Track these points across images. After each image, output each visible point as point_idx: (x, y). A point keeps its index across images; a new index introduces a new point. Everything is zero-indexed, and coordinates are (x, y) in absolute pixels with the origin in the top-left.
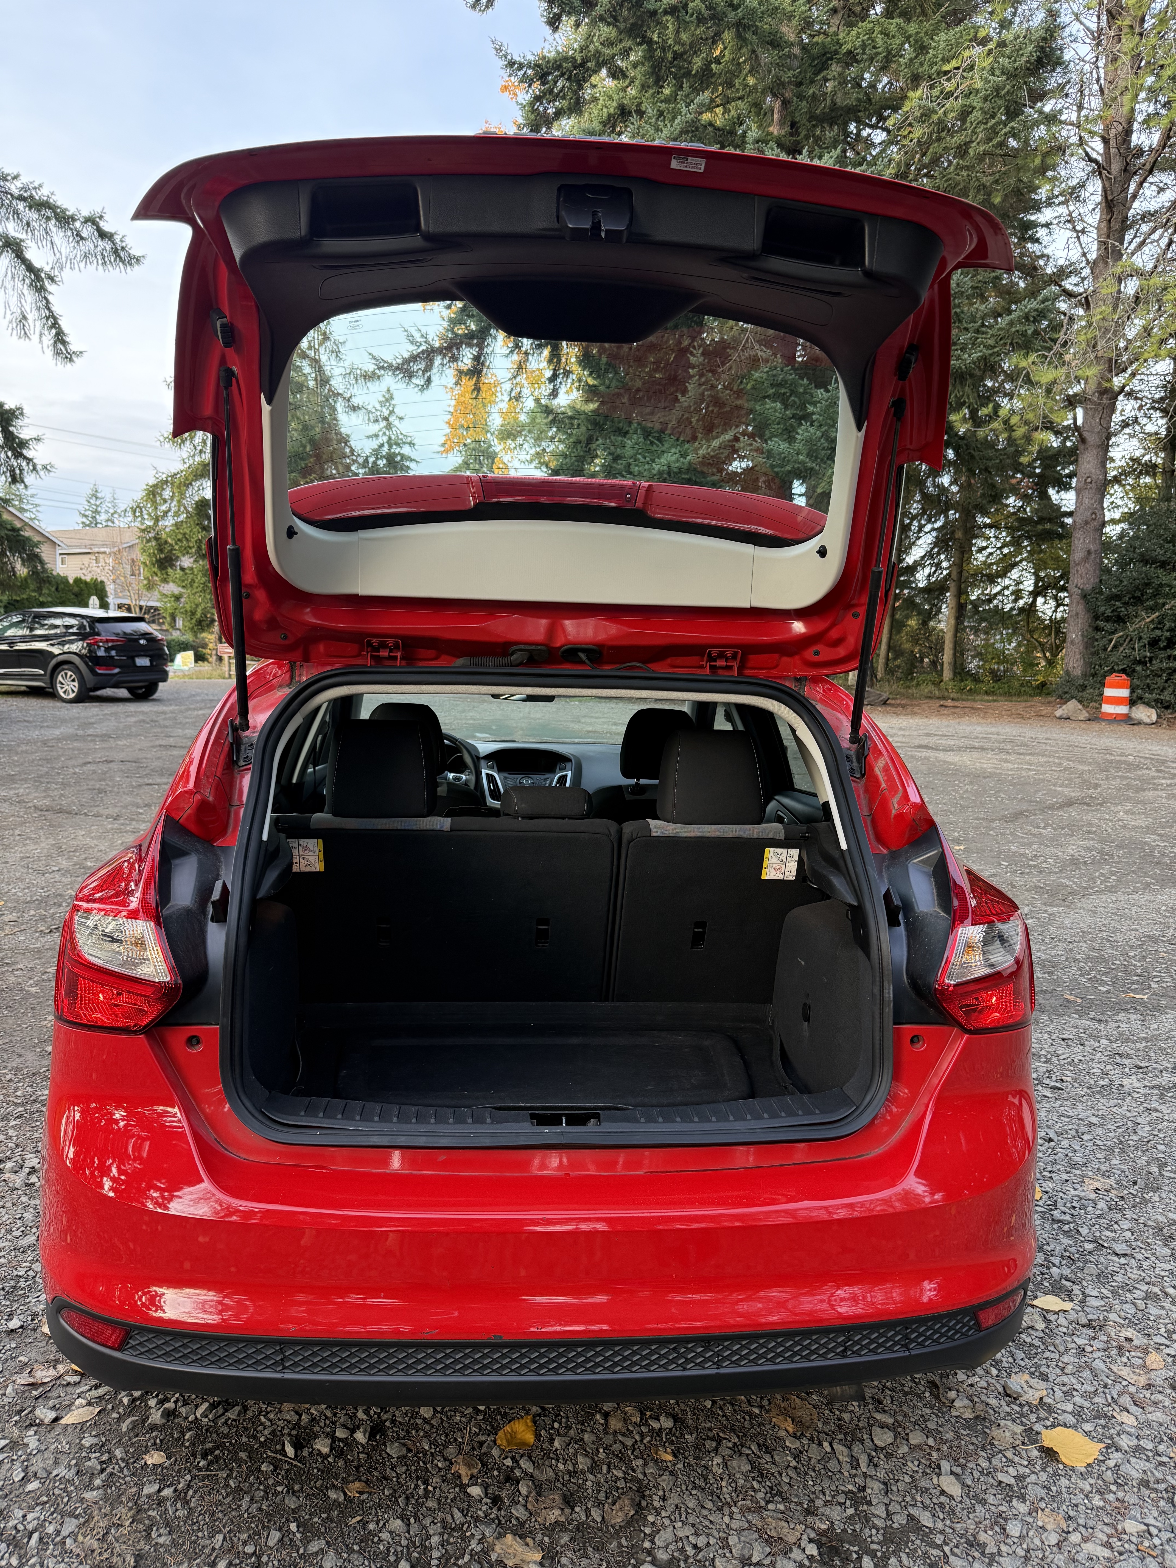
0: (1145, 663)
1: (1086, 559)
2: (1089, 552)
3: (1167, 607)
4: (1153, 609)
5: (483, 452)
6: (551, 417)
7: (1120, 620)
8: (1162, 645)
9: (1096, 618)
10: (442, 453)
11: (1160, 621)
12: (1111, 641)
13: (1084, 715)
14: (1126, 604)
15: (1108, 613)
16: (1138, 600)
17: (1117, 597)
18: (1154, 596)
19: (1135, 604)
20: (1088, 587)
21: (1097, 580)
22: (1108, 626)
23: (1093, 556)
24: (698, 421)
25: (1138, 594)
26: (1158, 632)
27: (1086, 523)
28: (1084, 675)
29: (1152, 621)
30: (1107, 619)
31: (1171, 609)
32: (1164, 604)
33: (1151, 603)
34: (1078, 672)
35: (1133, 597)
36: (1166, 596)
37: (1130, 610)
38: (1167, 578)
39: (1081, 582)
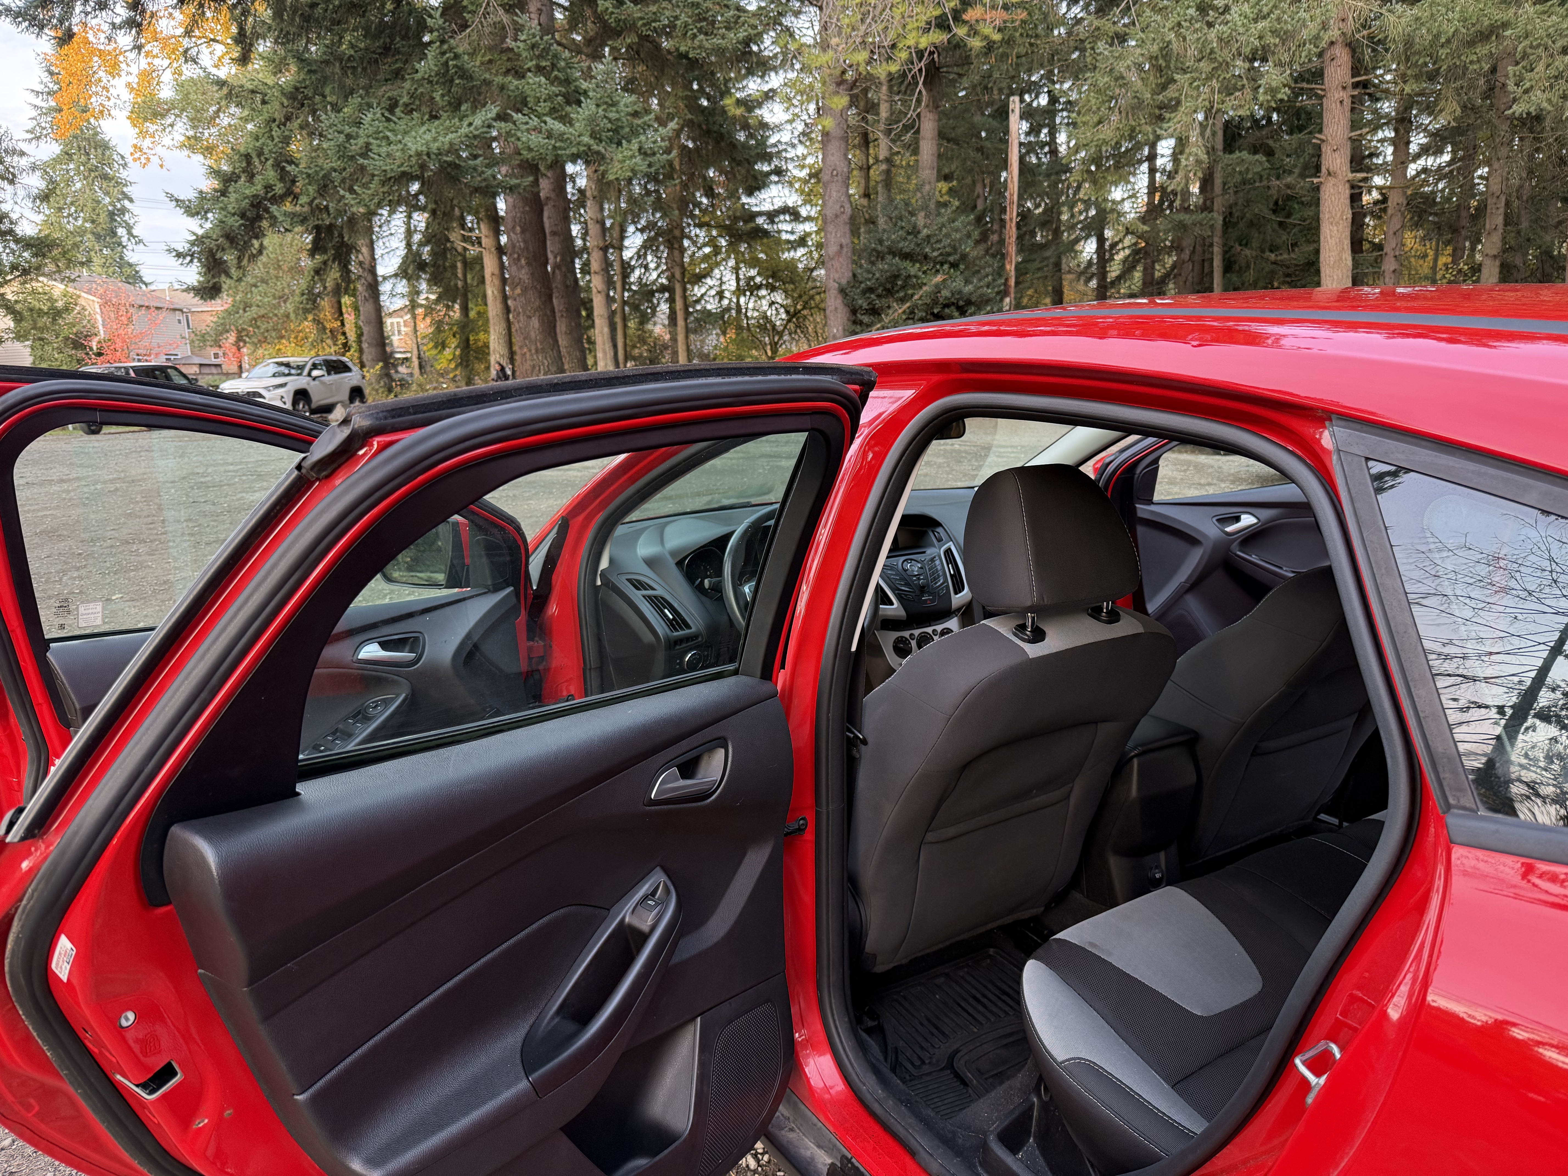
1: (839, 253)
2: (841, 246)
3: (916, 297)
4: (902, 300)
5: (88, 140)
6: (225, 90)
7: (876, 312)
9: (854, 312)
10: (30, 140)
14: (879, 296)
15: (865, 306)
16: (889, 292)
17: (871, 290)
18: (903, 287)
19: (886, 297)
20: (844, 281)
21: (851, 274)
22: (866, 319)
23: (845, 250)
24: (443, 96)
25: (889, 286)
27: (837, 216)
29: (904, 312)
30: (865, 312)
31: (920, 299)
32: (912, 296)
33: (902, 294)
35: (885, 289)
36: (913, 287)
37: (884, 302)
38: (913, 269)
39: (836, 276)
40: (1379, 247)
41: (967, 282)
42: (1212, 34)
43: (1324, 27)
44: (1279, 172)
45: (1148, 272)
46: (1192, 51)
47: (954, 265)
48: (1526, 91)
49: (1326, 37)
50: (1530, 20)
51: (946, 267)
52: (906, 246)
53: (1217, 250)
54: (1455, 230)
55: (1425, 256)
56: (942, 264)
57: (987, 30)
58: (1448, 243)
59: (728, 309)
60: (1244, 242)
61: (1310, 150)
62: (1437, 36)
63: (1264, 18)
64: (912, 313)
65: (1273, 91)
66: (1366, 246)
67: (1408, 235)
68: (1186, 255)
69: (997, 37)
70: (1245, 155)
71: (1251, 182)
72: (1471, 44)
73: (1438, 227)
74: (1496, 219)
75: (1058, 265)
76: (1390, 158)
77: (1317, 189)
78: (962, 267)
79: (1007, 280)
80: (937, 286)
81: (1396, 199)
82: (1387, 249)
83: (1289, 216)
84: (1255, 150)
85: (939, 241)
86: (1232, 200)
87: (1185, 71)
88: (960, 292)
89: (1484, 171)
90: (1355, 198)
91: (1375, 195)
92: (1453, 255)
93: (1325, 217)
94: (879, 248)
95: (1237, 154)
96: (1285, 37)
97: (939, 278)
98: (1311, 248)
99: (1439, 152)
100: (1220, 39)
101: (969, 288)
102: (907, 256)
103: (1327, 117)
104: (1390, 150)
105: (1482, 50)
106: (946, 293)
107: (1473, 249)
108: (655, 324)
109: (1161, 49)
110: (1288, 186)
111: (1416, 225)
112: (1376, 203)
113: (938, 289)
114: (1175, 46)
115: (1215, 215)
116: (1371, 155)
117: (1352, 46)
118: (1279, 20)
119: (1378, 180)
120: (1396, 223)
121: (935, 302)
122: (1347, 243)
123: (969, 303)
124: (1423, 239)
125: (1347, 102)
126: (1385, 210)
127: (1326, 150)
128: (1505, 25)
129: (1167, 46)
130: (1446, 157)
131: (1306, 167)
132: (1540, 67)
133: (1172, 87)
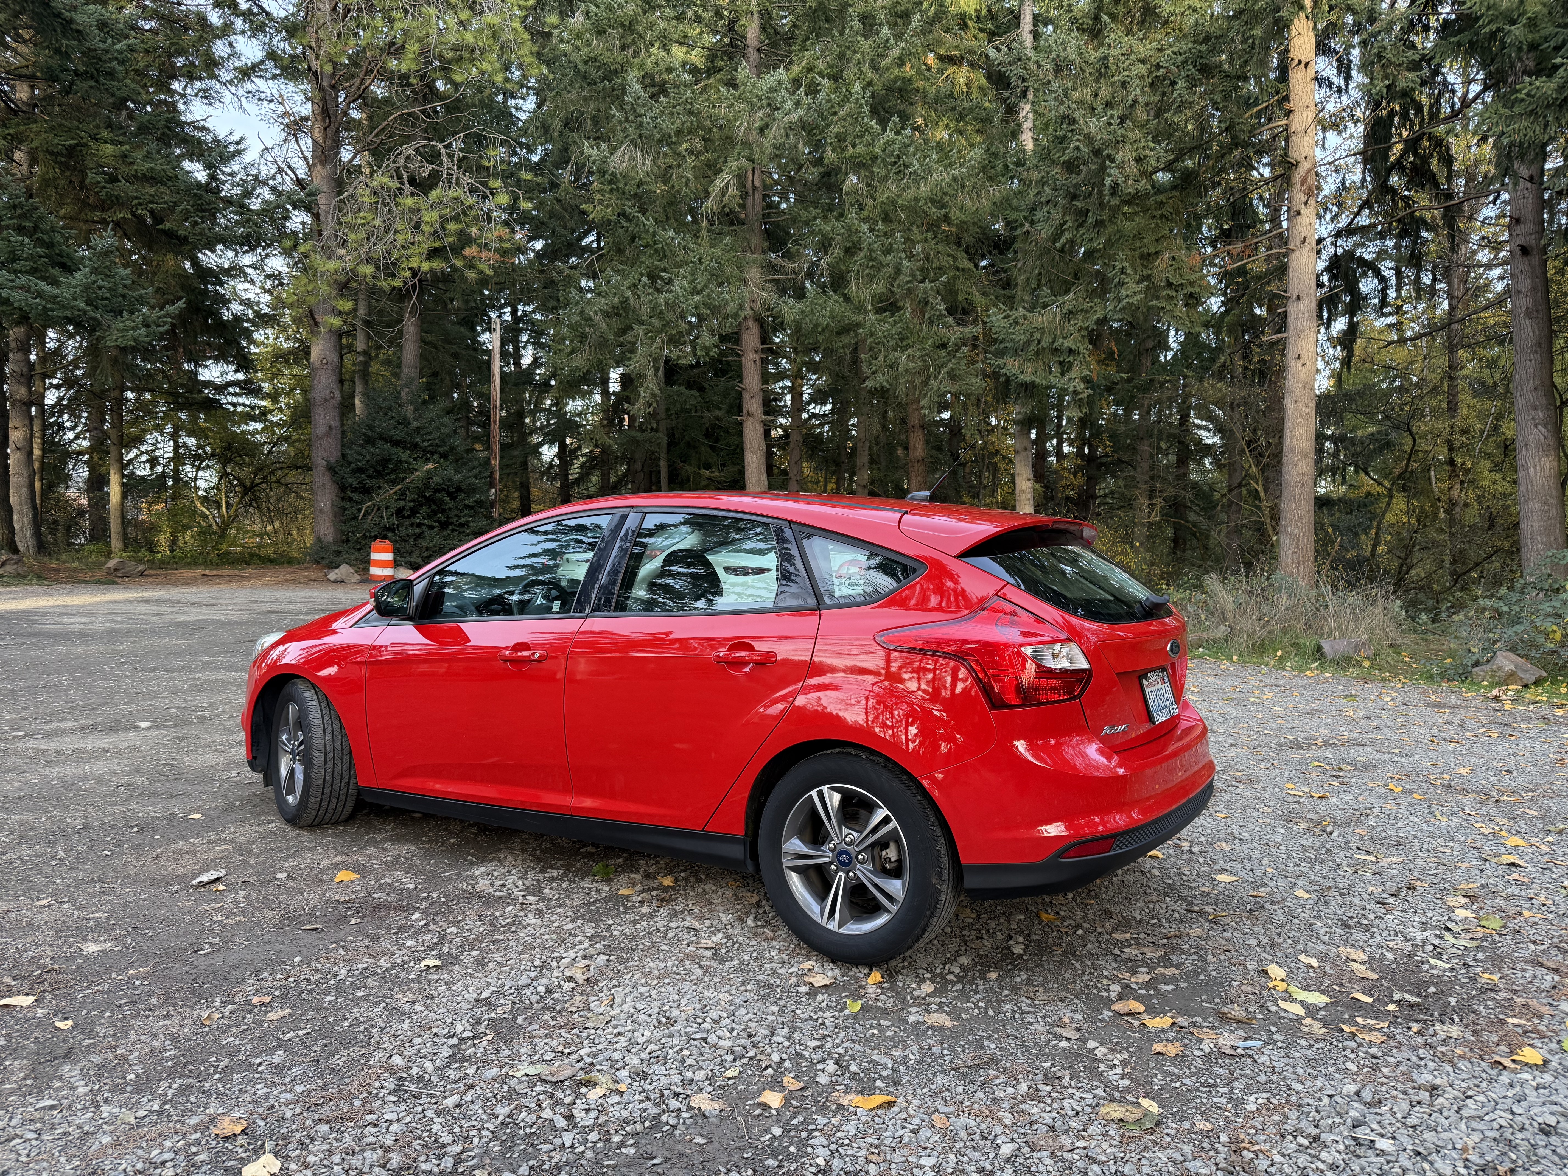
0: (393, 530)
1: (328, 434)
2: (330, 428)
3: (407, 481)
4: (393, 483)
7: (366, 491)
8: (407, 513)
9: (343, 488)
11: (402, 495)
12: (360, 510)
13: (356, 578)
14: (369, 477)
15: (355, 484)
16: (380, 474)
17: (361, 470)
18: (394, 471)
19: (378, 478)
20: (333, 460)
21: (340, 454)
22: (356, 496)
23: (334, 431)
25: (380, 468)
26: (402, 503)
27: (326, 400)
28: (335, 542)
29: (395, 493)
30: (355, 490)
31: (412, 482)
32: (404, 479)
33: (392, 477)
34: (330, 539)
35: (376, 471)
36: (405, 471)
37: (374, 482)
38: (405, 456)
39: (325, 455)
40: (785, 472)
41: (457, 472)
42: (661, 299)
43: (741, 307)
44: (709, 406)
45: (605, 477)
46: (645, 309)
47: (444, 456)
48: (874, 373)
49: (742, 314)
50: (873, 325)
51: (436, 456)
52: (398, 434)
53: (663, 464)
54: (837, 464)
55: (818, 482)
56: (432, 454)
57: (483, 267)
58: (833, 474)
59: (163, 476)
60: (685, 459)
61: (733, 394)
62: (816, 326)
63: (698, 293)
64: (404, 494)
65: (707, 349)
66: (775, 471)
67: (805, 465)
68: (638, 466)
69: (490, 272)
70: (682, 389)
71: (688, 411)
72: (838, 334)
73: (826, 460)
74: (863, 459)
75: (525, 464)
76: (789, 403)
77: (741, 424)
78: (451, 458)
79: (492, 473)
80: (429, 472)
81: (795, 437)
82: (791, 475)
83: (717, 440)
84: (689, 386)
85: (430, 433)
86: (674, 423)
87: (641, 323)
88: (450, 480)
89: (854, 421)
90: (767, 433)
91: (780, 432)
92: (837, 483)
93: (747, 446)
94: (370, 433)
95: (675, 387)
96: (715, 310)
97: (430, 466)
98: (736, 468)
99: (824, 403)
100: (667, 304)
101: (457, 478)
102: (396, 443)
103: (745, 372)
104: (789, 397)
105: (846, 339)
106: (437, 479)
107: (851, 479)
108: (67, 488)
109: (621, 303)
110: (718, 419)
111: (811, 458)
112: (781, 437)
113: (430, 475)
114: (632, 301)
115: (660, 434)
116: (775, 400)
117: (760, 321)
118: (708, 296)
119: (782, 421)
120: (796, 455)
121: (427, 487)
122: (763, 467)
123: (459, 489)
124: (816, 468)
125: (759, 362)
126: (787, 444)
127: (746, 396)
128: (858, 325)
129: (625, 301)
130: (829, 407)
131: (731, 406)
132: (881, 358)
133: (630, 334)
